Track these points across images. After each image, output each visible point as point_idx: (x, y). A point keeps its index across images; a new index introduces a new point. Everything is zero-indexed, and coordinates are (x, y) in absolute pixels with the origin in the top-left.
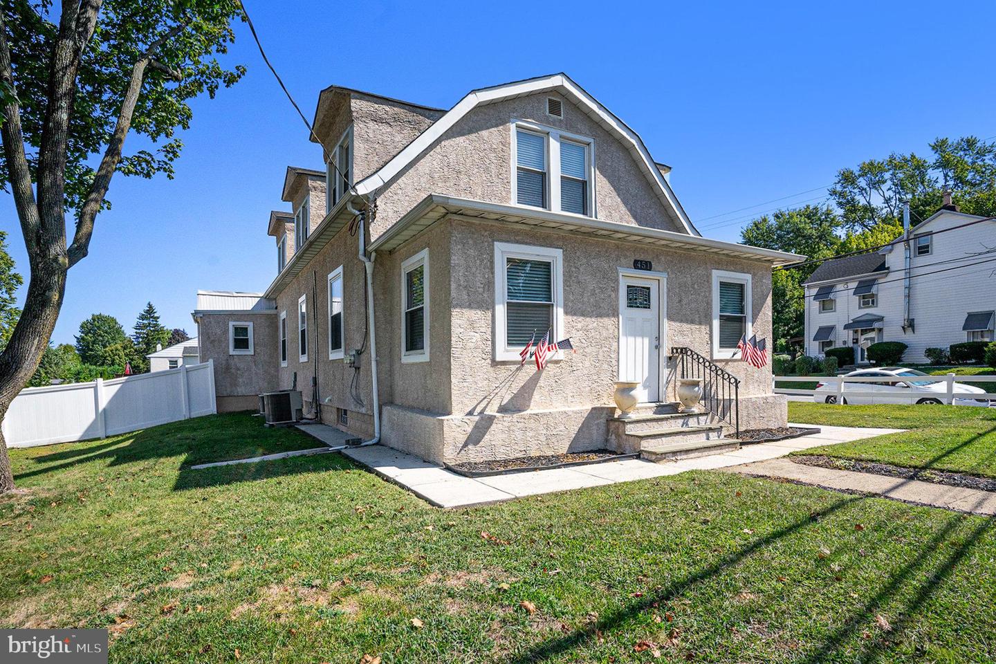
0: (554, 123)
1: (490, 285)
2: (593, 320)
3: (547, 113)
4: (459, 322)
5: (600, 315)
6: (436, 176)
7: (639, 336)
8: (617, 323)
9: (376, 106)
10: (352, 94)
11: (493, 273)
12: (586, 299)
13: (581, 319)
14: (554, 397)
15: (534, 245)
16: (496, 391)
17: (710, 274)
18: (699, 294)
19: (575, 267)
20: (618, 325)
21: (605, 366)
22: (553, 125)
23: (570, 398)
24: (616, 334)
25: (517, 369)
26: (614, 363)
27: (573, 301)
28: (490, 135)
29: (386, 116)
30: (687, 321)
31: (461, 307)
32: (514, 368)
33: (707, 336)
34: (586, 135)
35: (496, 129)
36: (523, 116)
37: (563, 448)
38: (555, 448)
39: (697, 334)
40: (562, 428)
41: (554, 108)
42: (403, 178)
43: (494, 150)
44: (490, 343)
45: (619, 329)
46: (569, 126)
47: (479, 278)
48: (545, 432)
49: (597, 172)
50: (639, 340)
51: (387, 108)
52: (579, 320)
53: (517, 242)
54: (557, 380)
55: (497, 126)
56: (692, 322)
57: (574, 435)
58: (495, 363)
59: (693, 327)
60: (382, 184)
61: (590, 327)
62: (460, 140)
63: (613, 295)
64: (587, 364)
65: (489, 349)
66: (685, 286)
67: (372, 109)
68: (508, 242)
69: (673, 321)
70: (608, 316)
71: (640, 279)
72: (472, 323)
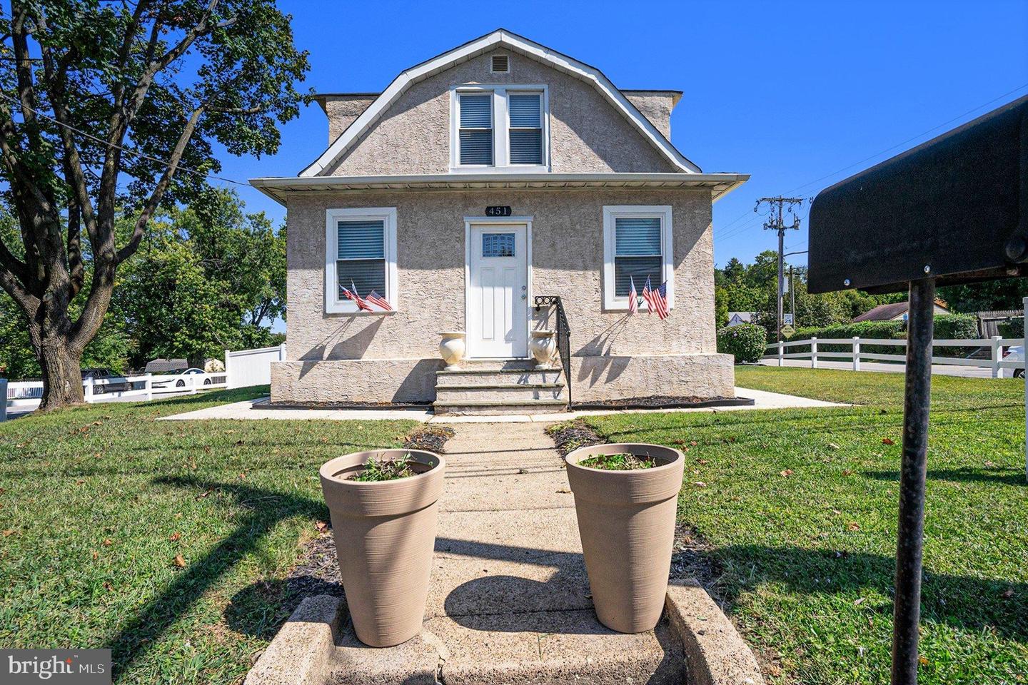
0: (499, 80)
1: (322, 247)
2: (433, 271)
3: (491, 71)
4: (294, 281)
5: (443, 267)
6: (376, 154)
7: (499, 286)
8: (463, 273)
9: (347, 102)
10: (327, 98)
11: (325, 237)
12: (424, 252)
13: (418, 271)
14: (388, 347)
15: (366, 206)
16: (327, 341)
17: (601, 212)
18: (583, 236)
19: (412, 223)
20: (464, 275)
21: (449, 318)
22: (499, 81)
23: (405, 349)
24: (462, 284)
25: (349, 321)
26: (460, 314)
27: (408, 255)
28: (429, 107)
29: (355, 109)
30: (564, 267)
31: (296, 268)
32: (345, 319)
33: (597, 283)
34: (537, 82)
35: (435, 100)
36: (464, 81)
37: (388, 397)
38: (380, 395)
39: (579, 281)
40: (386, 377)
41: (500, 64)
42: (346, 161)
43: (433, 120)
44: (322, 298)
45: (465, 279)
46: (517, 79)
47: (312, 241)
48: (367, 379)
49: (552, 117)
50: (499, 290)
51: (355, 102)
52: (417, 272)
53: (350, 206)
54: (391, 331)
55: (436, 96)
56: (572, 267)
57: (400, 385)
58: (326, 316)
59: (573, 273)
60: (321, 169)
61: (429, 279)
62: (400, 118)
63: (458, 246)
64: (426, 315)
65: (321, 302)
66: (562, 229)
67: (344, 106)
68: (340, 207)
69: (542, 267)
70: (452, 267)
71: (499, 226)
72: (305, 282)
